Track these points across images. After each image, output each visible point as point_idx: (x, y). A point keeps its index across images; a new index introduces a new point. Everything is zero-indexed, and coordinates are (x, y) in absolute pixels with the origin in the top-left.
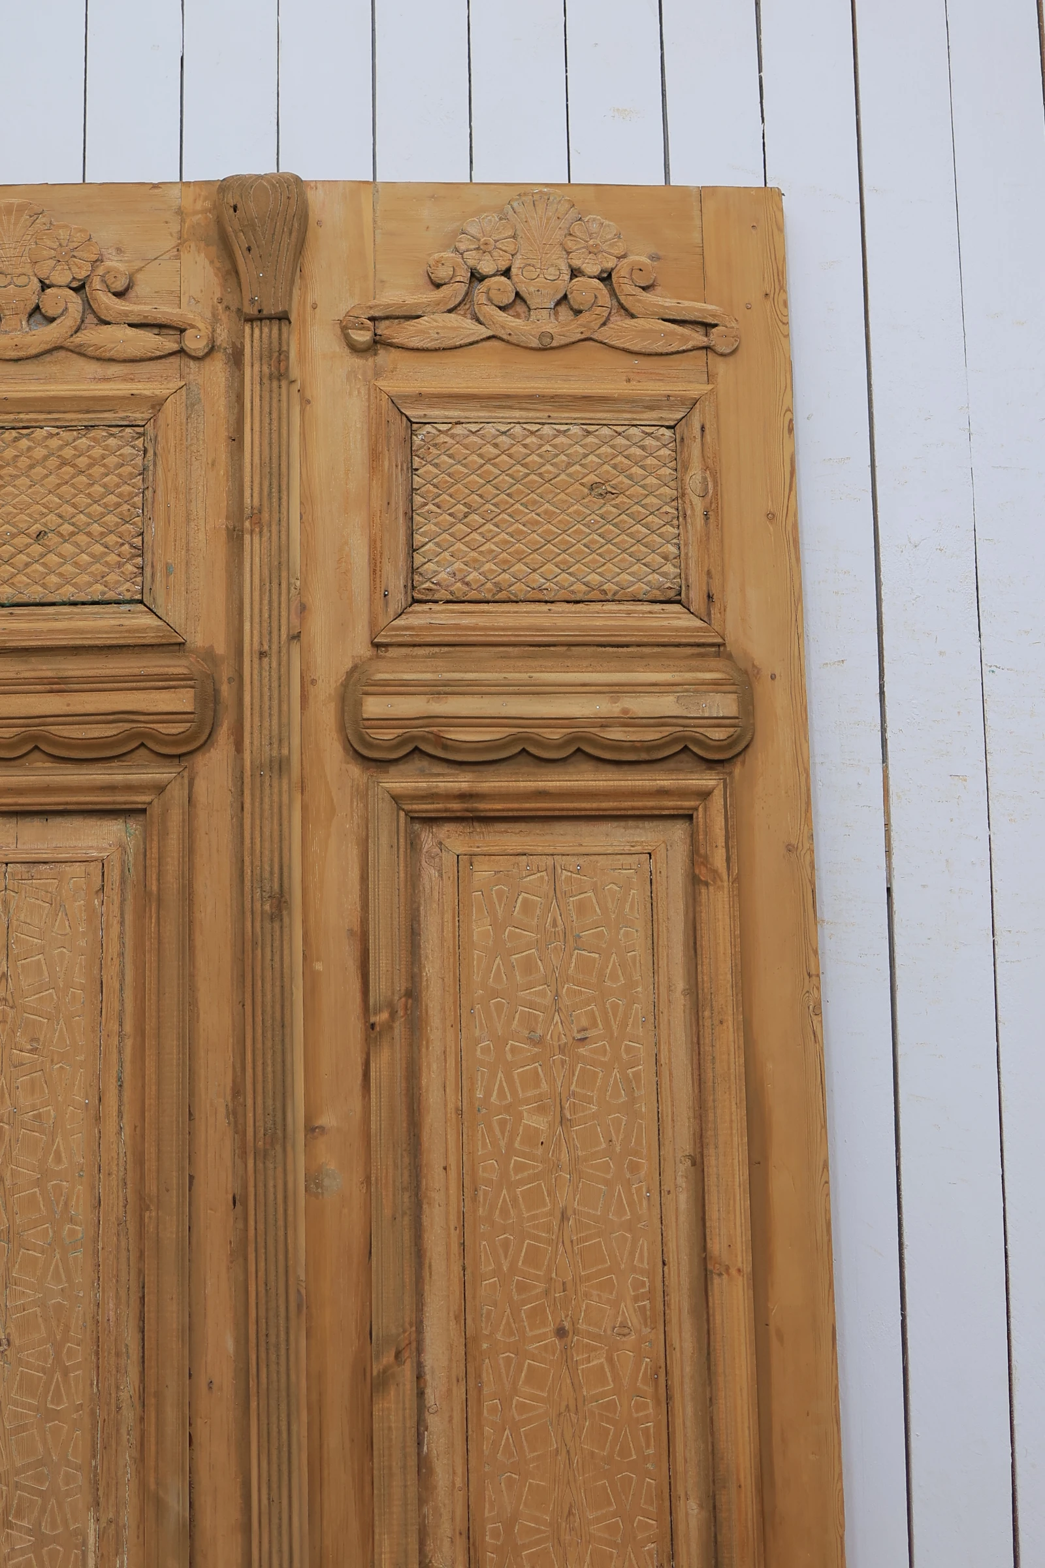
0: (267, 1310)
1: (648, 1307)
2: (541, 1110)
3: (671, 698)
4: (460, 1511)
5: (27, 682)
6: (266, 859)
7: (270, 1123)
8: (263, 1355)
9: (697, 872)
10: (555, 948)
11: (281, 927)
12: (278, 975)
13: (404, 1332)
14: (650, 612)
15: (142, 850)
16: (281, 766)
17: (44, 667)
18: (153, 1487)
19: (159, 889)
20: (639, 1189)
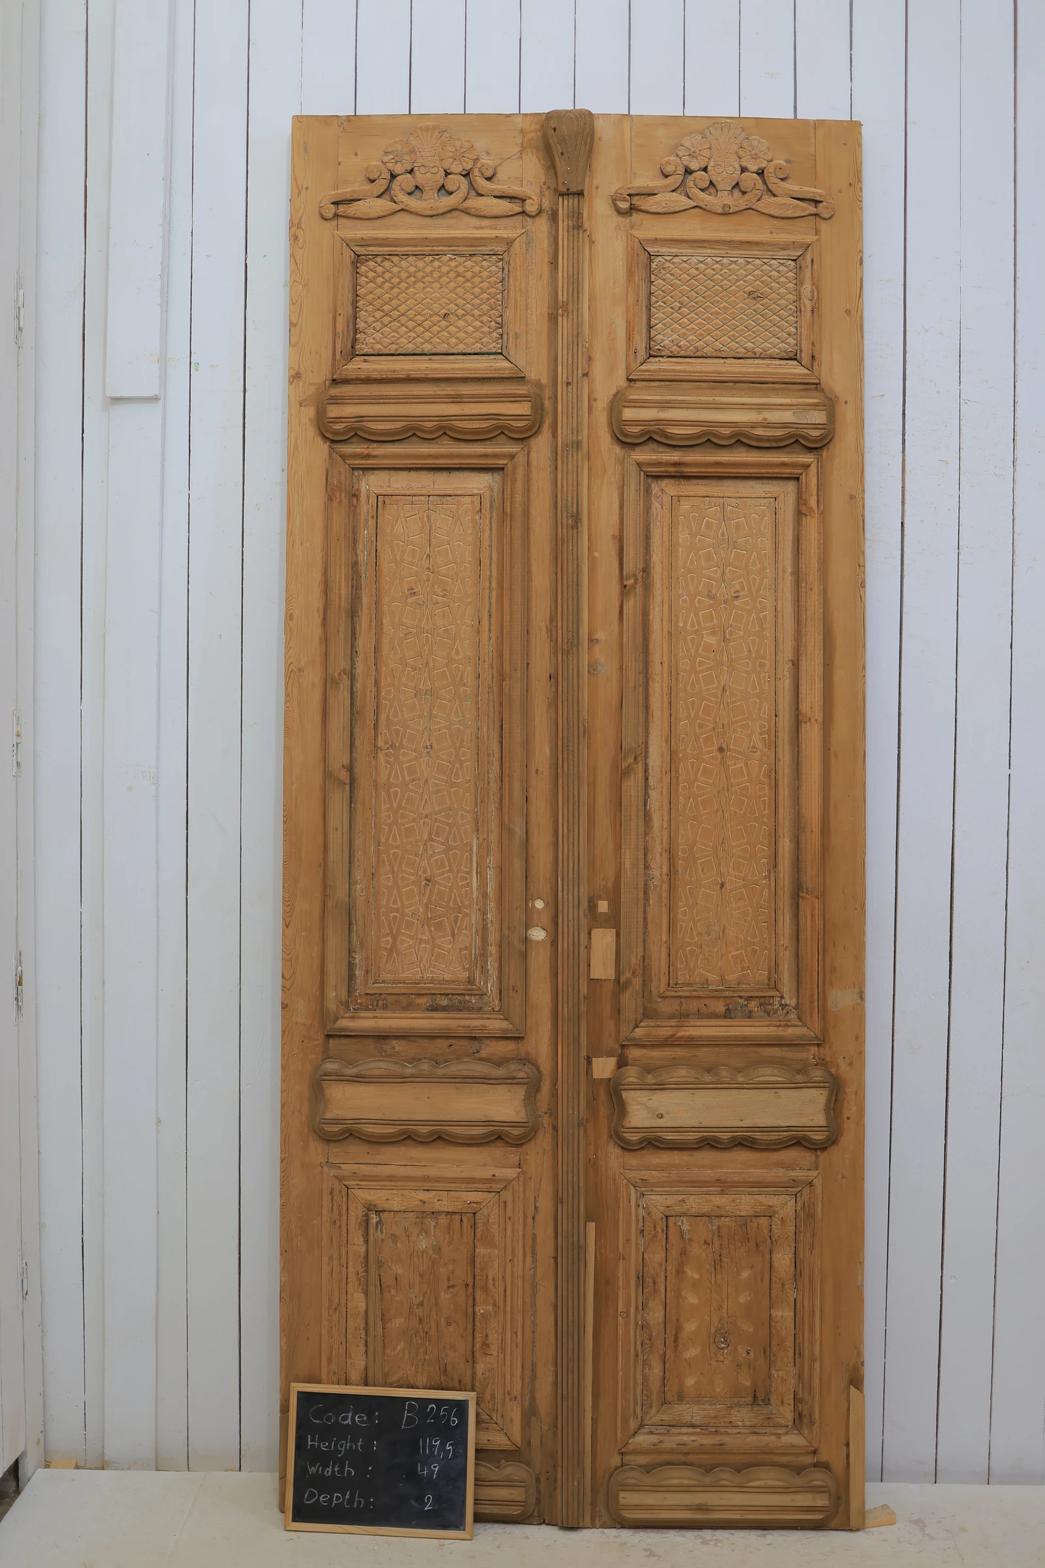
0: (568, 733)
1: (767, 738)
2: (714, 633)
3: (791, 413)
4: (665, 838)
5: (439, 396)
6: (569, 496)
7: (570, 637)
8: (566, 756)
9: (801, 508)
10: (723, 548)
11: (577, 532)
12: (575, 557)
13: (639, 747)
14: (780, 365)
15: (501, 490)
16: (578, 445)
17: (449, 389)
18: (507, 822)
19: (511, 511)
20: (764, 677)
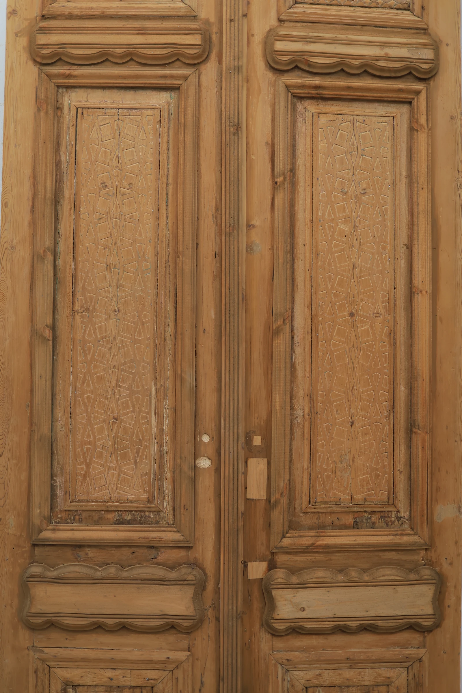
0: (230, 300)
1: (388, 305)
2: (346, 222)
3: (406, 50)
4: (307, 386)
5: (128, 29)
6: (232, 109)
7: (232, 222)
8: (228, 319)
9: (413, 125)
10: (353, 154)
11: (238, 139)
12: (236, 158)
13: (287, 311)
14: (397, 14)
15: (177, 105)
16: (239, 69)
17: (135, 23)
18: (179, 372)
19: (185, 121)
20: (385, 257)
